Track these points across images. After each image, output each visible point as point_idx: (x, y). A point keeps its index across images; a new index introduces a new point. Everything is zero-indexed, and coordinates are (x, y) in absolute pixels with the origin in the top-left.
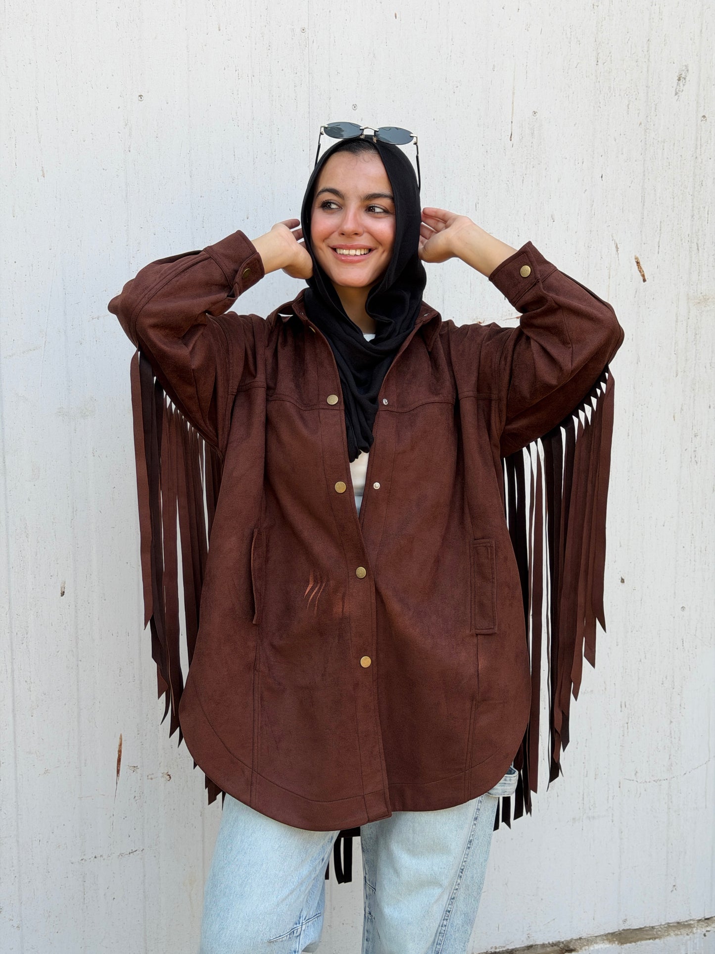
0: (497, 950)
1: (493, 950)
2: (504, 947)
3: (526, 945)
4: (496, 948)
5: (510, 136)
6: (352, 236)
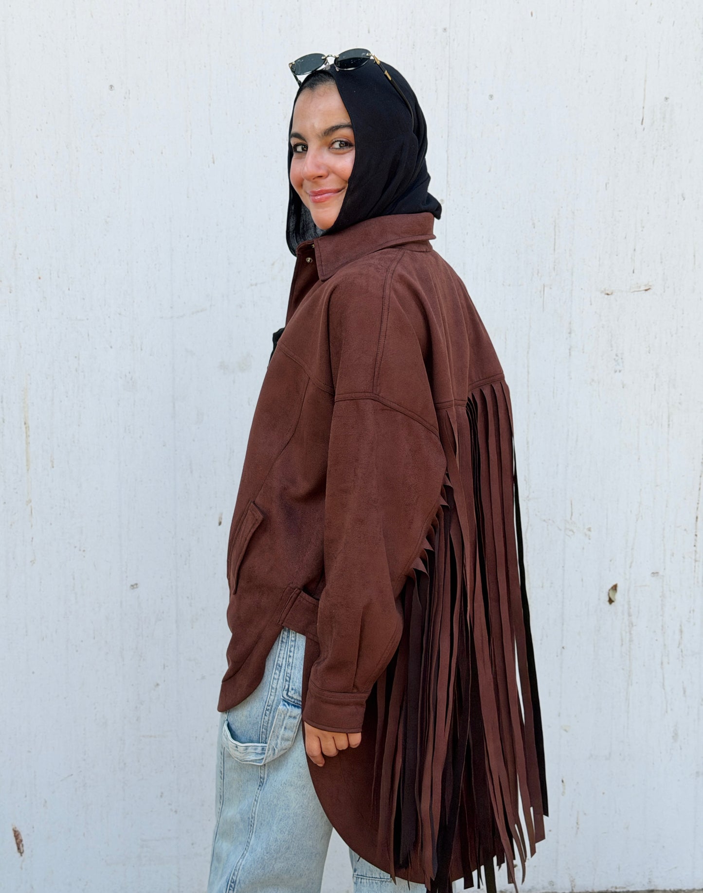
0: (618, 890)
1: (613, 890)
2: (625, 888)
3: (647, 889)
4: (616, 888)
5: (641, 120)
6: (316, 180)
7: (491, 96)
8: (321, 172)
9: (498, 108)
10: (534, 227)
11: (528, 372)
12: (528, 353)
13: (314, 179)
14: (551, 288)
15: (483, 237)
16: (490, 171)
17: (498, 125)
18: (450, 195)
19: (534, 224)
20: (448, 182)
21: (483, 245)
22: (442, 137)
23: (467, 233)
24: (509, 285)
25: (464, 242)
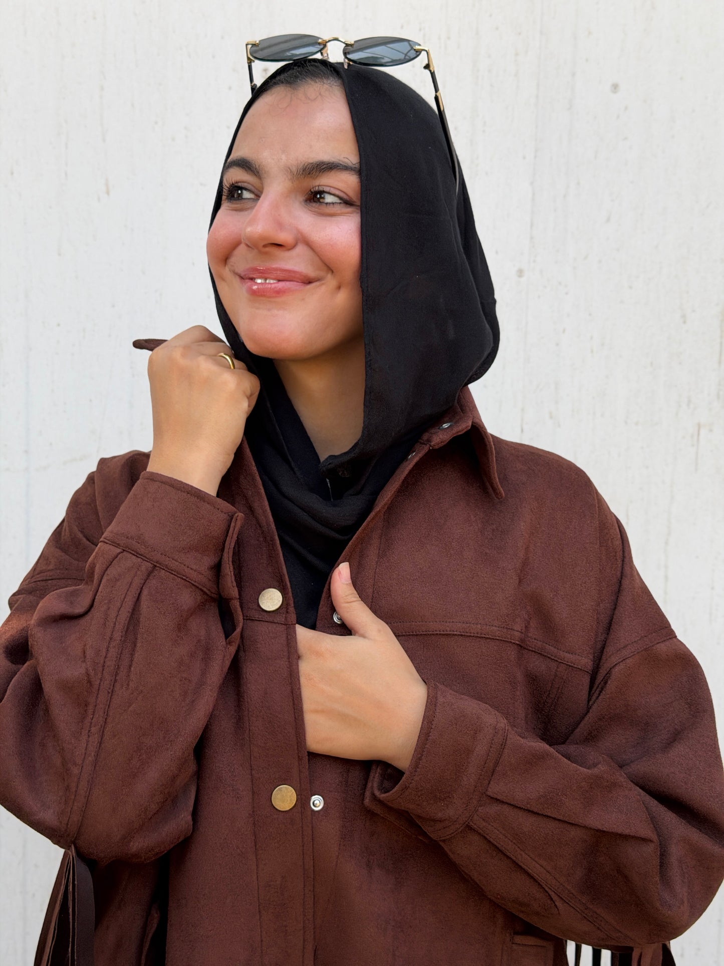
6: (267, 249)
7: (615, 87)
8: (284, 237)
9: (626, 108)
10: (685, 322)
11: (666, 578)
12: (667, 543)
13: (265, 246)
14: (711, 431)
15: (592, 338)
16: (608, 220)
17: (626, 139)
18: (534, 261)
19: (684, 316)
20: (532, 238)
21: (592, 351)
22: (524, 158)
23: (564, 331)
24: (637, 424)
25: (557, 344)
